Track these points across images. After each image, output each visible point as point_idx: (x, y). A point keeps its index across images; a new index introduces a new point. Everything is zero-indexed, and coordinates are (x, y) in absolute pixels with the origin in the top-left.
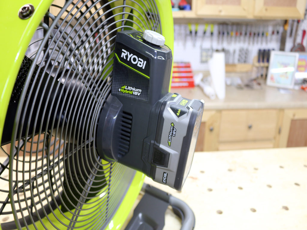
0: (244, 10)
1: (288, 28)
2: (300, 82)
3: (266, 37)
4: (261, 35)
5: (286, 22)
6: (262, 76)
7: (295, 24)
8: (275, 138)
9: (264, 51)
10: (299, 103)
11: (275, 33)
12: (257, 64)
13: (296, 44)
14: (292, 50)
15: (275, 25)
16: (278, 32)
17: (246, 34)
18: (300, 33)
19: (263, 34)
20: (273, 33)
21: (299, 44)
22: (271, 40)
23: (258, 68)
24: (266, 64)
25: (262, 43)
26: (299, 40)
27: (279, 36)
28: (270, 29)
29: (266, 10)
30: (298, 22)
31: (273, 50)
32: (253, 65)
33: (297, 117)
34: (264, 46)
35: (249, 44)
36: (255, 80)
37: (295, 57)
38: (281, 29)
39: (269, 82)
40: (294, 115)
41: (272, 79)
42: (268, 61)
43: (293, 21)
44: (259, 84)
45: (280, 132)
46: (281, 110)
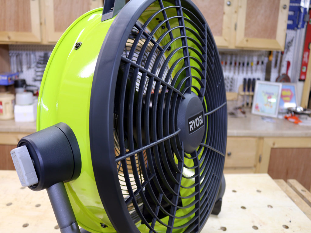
0: (225, 40)
1: (273, 59)
2: (284, 111)
3: (252, 67)
4: (246, 64)
5: (270, 53)
6: (248, 104)
7: (280, 55)
8: (255, 166)
9: (249, 80)
10: (279, 132)
11: (260, 63)
12: (242, 93)
13: (281, 75)
14: (277, 80)
15: (260, 56)
16: (262, 63)
17: (231, 63)
18: (285, 64)
19: (248, 64)
20: (258, 63)
21: (283, 75)
22: (256, 70)
23: (243, 96)
24: (251, 93)
25: (247, 73)
26: (284, 70)
27: (264, 67)
28: (255, 59)
29: (247, 41)
30: (282, 53)
31: (259, 79)
32: (239, 94)
33: (276, 146)
34: (250, 76)
35: (234, 73)
36: (240, 108)
37: (279, 86)
38: (266, 60)
39: (254, 111)
40: (274, 144)
41: (257, 107)
42: (253, 90)
43: (278, 52)
44: (244, 113)
45: (260, 160)
46: (261, 138)
